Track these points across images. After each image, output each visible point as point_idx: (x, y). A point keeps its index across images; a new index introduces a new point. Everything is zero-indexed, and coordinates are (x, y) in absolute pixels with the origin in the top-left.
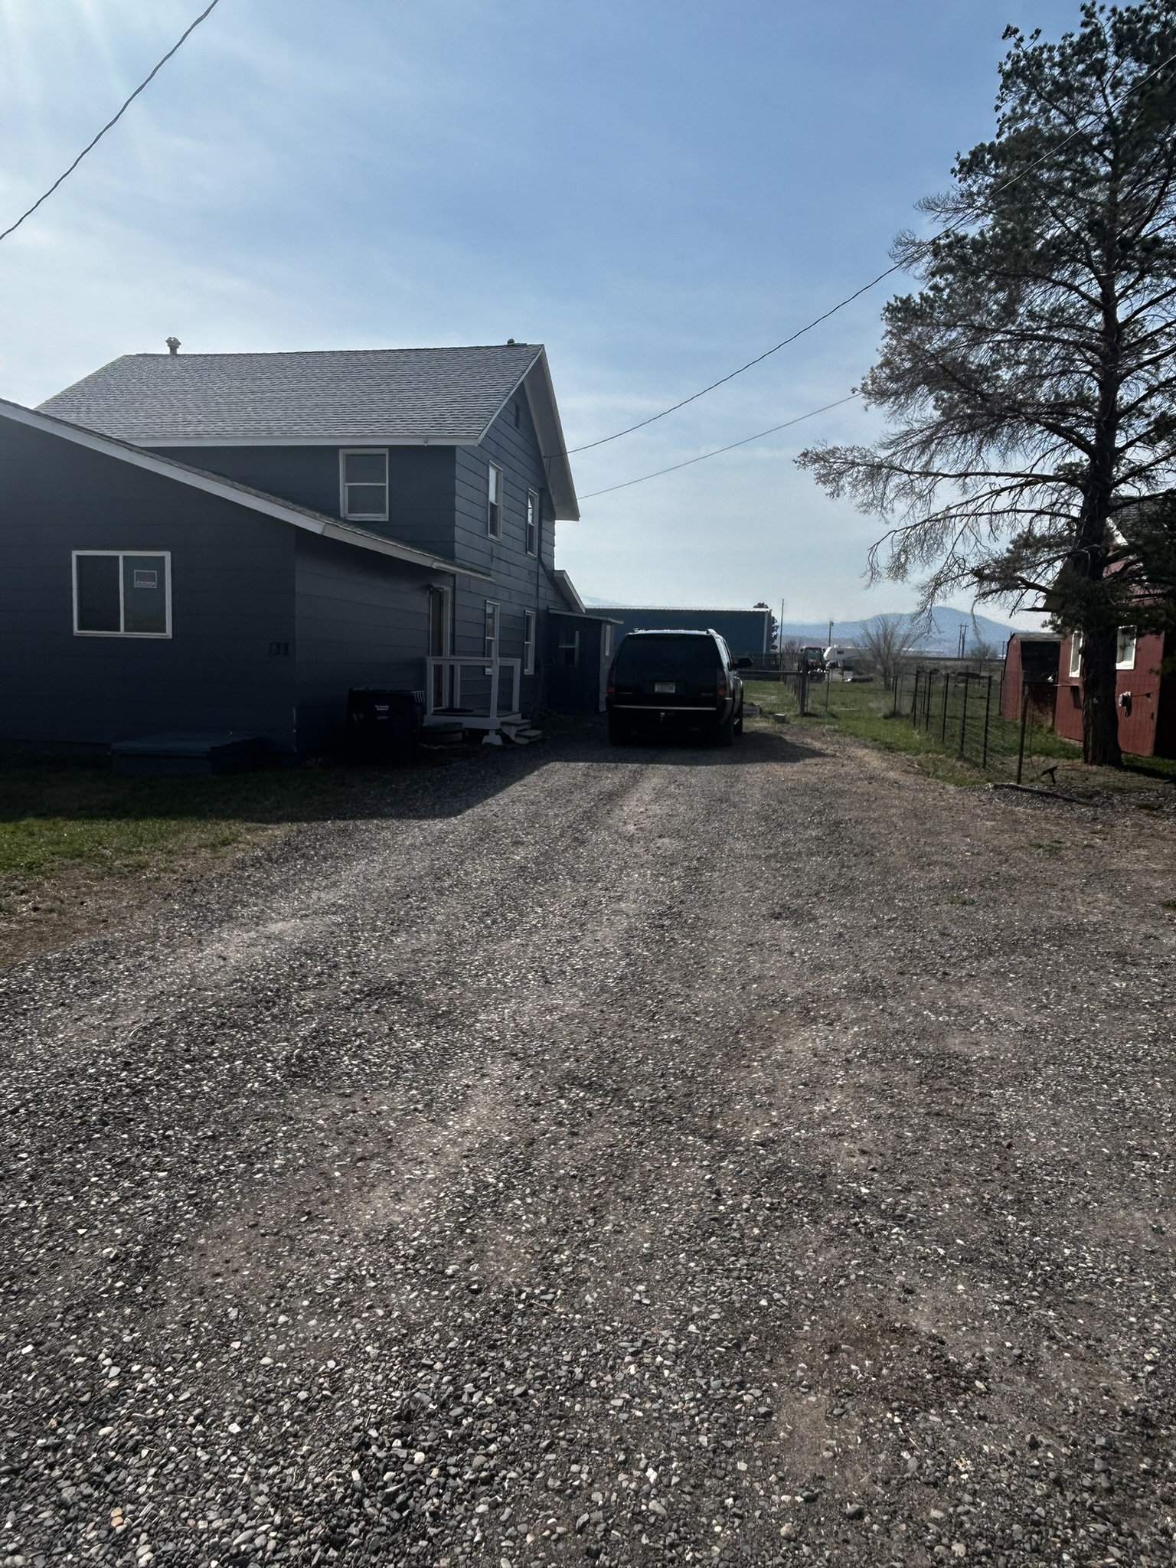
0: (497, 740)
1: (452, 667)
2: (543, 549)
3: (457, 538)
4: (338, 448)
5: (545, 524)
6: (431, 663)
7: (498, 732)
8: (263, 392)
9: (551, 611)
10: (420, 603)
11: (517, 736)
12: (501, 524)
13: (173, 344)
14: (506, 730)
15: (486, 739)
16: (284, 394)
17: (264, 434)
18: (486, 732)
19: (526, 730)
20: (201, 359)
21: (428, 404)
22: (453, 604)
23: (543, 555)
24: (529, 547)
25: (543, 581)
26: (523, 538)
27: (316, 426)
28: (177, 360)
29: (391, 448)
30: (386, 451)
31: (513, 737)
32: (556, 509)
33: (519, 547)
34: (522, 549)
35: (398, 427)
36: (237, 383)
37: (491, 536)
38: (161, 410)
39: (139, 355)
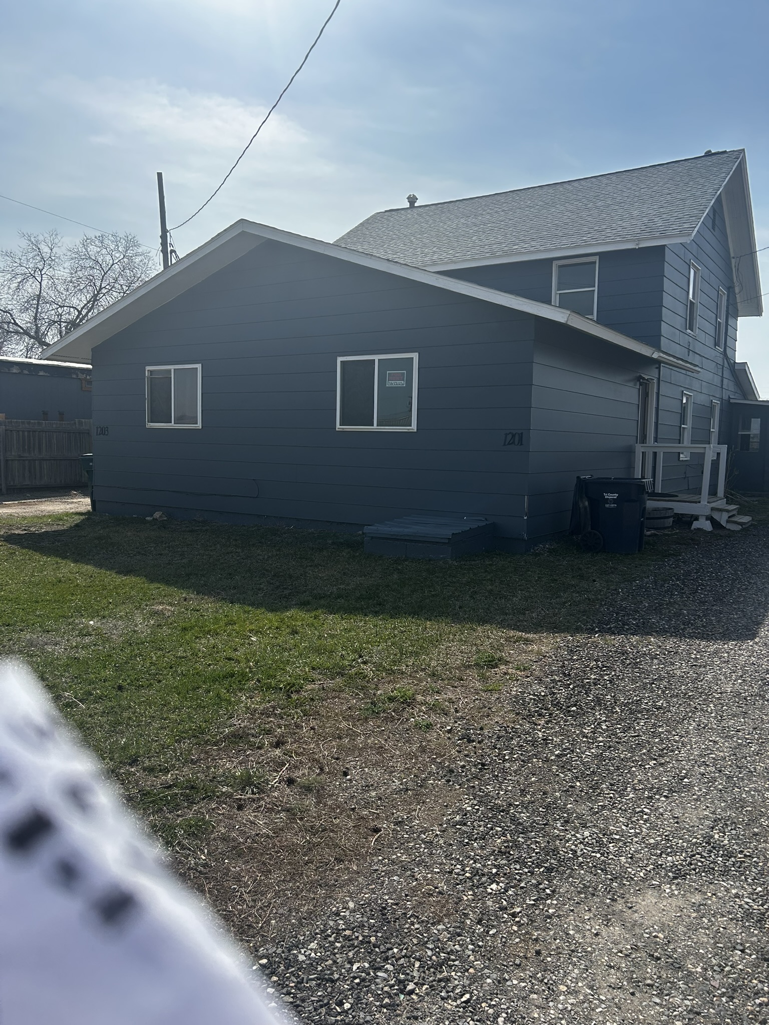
0: (707, 526)
1: (655, 454)
2: (728, 344)
3: (663, 332)
4: (550, 261)
5: (731, 322)
6: (639, 449)
7: (710, 519)
8: (484, 225)
9: (732, 401)
10: (630, 393)
11: (728, 522)
12: (699, 321)
13: (412, 200)
14: (716, 516)
15: (696, 525)
16: (502, 223)
17: (488, 255)
18: (696, 518)
19: (734, 515)
20: (433, 207)
21: (635, 213)
22: (658, 394)
23: (728, 349)
24: (717, 344)
25: (727, 374)
26: (712, 333)
27: (533, 243)
28: (415, 210)
29: (601, 255)
30: (597, 259)
31: (724, 523)
32: (740, 306)
33: (710, 342)
34: (712, 345)
35: (609, 235)
36: (463, 220)
37: (689, 331)
38: (404, 248)
39: (386, 211)
